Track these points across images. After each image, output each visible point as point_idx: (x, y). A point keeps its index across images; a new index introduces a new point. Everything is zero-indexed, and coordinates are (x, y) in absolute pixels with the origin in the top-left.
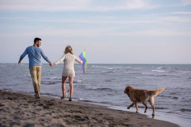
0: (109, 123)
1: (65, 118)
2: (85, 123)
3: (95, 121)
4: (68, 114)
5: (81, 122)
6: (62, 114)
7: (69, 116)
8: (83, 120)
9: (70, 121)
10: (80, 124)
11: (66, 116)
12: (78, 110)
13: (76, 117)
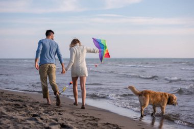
0: (44, 110)
1: (5, 106)
2: (23, 110)
3: (32, 108)
4: (8, 102)
5: (19, 109)
6: (3, 103)
7: (9, 104)
8: (22, 108)
9: (10, 109)
10: (19, 111)
11: (6, 105)
12: (17, 99)
13: (15, 105)
